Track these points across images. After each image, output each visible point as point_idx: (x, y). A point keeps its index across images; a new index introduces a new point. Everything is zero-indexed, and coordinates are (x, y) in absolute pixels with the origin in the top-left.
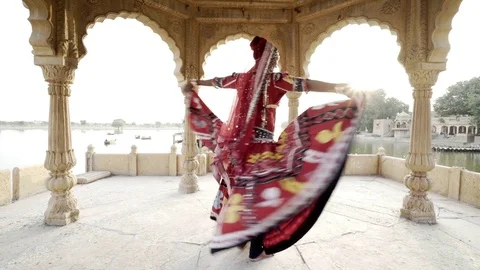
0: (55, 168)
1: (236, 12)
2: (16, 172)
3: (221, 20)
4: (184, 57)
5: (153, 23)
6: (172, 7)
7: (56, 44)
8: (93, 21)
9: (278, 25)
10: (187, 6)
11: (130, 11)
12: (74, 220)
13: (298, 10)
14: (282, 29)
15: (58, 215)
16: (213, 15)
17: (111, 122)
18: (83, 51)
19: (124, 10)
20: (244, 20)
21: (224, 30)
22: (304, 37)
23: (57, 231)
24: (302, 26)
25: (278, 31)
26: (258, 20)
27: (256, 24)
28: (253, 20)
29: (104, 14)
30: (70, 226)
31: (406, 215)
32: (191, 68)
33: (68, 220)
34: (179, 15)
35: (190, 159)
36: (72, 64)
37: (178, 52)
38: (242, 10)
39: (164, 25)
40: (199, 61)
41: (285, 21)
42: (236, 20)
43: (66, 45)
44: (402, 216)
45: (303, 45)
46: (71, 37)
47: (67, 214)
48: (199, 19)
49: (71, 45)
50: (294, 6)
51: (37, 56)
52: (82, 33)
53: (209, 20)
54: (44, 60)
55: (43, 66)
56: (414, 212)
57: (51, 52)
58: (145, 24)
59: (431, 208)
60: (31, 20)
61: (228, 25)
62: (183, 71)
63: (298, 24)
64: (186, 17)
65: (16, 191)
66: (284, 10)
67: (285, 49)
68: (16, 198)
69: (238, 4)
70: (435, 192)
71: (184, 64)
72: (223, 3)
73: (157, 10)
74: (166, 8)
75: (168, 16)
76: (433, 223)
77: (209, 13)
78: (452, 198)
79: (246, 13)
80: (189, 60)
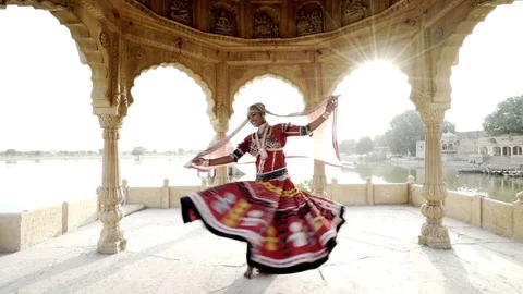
0: (108, 203)
1: (262, 55)
2: (65, 206)
3: (249, 62)
4: (216, 99)
5: (188, 69)
6: (205, 54)
7: (111, 96)
8: (139, 74)
9: (302, 65)
10: (218, 52)
11: (169, 62)
12: (123, 249)
13: (319, 52)
14: (305, 69)
15: (109, 244)
16: (241, 59)
17: (131, 150)
18: (131, 100)
19: (164, 62)
20: (270, 62)
21: (251, 71)
22: (325, 78)
23: (112, 258)
24: (324, 66)
25: (302, 71)
26: (283, 61)
27: (280, 65)
28: (278, 62)
29: (148, 67)
30: (120, 255)
31: (424, 242)
32: (222, 109)
33: (118, 249)
34: (211, 60)
36: (123, 112)
37: (210, 93)
38: (268, 53)
39: (198, 71)
40: (229, 100)
41: (308, 61)
42: (262, 62)
43: (119, 97)
44: (420, 243)
46: (122, 90)
47: (118, 243)
48: (229, 63)
49: (122, 97)
50: (316, 48)
51: (96, 107)
52: (131, 84)
53: (236, 63)
54: (101, 111)
55: (100, 116)
56: (430, 239)
57: (107, 103)
58: (181, 70)
59: (445, 235)
60: (93, 79)
61: (255, 67)
62: (215, 110)
63: (321, 64)
64: (217, 61)
65: (65, 224)
66: (306, 52)
67: (308, 87)
68: (65, 230)
69: (264, 48)
70: (461, 220)
71: (216, 103)
72: (251, 48)
73: (192, 58)
74: (199, 56)
75: (202, 62)
76: (448, 248)
77: (238, 56)
78: (475, 225)
79: (272, 55)
80: (220, 100)
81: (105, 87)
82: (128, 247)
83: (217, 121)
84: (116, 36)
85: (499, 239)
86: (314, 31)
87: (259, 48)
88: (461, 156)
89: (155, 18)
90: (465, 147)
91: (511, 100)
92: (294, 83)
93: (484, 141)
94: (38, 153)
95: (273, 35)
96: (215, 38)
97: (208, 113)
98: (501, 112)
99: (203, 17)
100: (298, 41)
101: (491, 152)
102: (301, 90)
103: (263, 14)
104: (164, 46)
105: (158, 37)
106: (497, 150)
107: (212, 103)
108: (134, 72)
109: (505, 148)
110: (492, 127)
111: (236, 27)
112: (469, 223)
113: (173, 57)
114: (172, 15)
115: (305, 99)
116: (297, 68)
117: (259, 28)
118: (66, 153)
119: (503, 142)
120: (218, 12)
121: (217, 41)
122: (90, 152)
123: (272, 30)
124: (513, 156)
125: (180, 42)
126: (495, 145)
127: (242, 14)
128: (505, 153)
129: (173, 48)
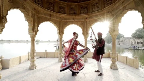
1: (72, 19)
2: (20, 57)
3: (68, 21)
4: (59, 30)
6: (57, 18)
7: (33, 30)
8: (40, 24)
9: (82, 22)
10: (60, 18)
11: (48, 21)
12: (35, 68)
13: (86, 18)
15: (32, 67)
16: (66, 20)
18: (38, 31)
20: (74, 21)
21: (69, 23)
22: (88, 25)
23: (33, 71)
24: (87, 22)
25: (82, 23)
26: (77, 21)
29: (42, 22)
30: (35, 70)
31: (111, 68)
33: (34, 68)
34: (58, 20)
35: (61, 54)
36: (36, 34)
37: (58, 28)
38: (73, 18)
39: (55, 23)
40: (63, 30)
41: (83, 21)
42: (72, 21)
44: (110, 68)
45: (88, 27)
46: (36, 28)
47: (34, 67)
48: (63, 21)
49: (36, 30)
50: (85, 17)
52: (38, 27)
53: (65, 21)
54: (30, 33)
55: (30, 35)
56: (112, 67)
57: (32, 32)
59: (116, 66)
61: (70, 22)
62: (59, 33)
63: (87, 21)
64: (60, 20)
65: (20, 61)
66: (83, 18)
67: (83, 27)
68: (20, 63)
69: (72, 17)
70: (122, 62)
71: (60, 31)
72: (69, 17)
73: (53, 19)
74: (55, 19)
75: (56, 20)
76: (117, 69)
77: (65, 19)
78: (125, 64)
79: (74, 19)
80: (61, 30)
81: (32, 28)
82: (37, 68)
83: (60, 36)
84: (35, 15)
85: (130, 67)
86: (85, 13)
87: (71, 17)
88: (126, 44)
89: (44, 10)
90: (127, 41)
91: (139, 29)
92: (80, 26)
93: (132, 40)
94: (9, 41)
95: (75, 14)
96: (59, 14)
97: (57, 33)
98: (136, 32)
99: (56, 9)
100: (81, 15)
101: (133, 43)
102: (81, 28)
103: (72, 8)
104: (47, 17)
105: (45, 14)
106: (135, 42)
107: (59, 31)
108: (39, 23)
109: (137, 42)
110: (134, 36)
111: (65, 11)
112: (123, 63)
113: (49, 19)
114: (49, 9)
115: (82, 30)
116: (81, 22)
117: (71, 12)
118: (17, 41)
119: (137, 40)
120: (60, 7)
121: (60, 15)
122: (24, 41)
123: (74, 12)
124: (139, 44)
125: (51, 16)
126: (134, 41)
127: (67, 8)
128: (137, 43)
129: (49, 17)
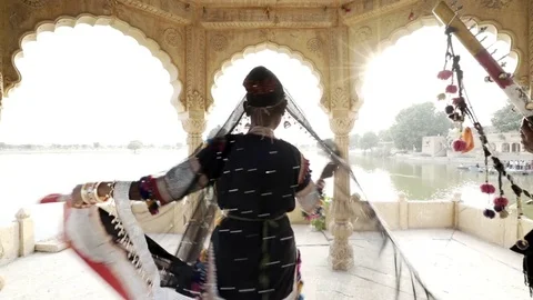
1: (259, 13)
3: (236, 24)
4: (184, 79)
5: (137, 31)
9: (317, 29)
10: (188, 6)
11: (97, 14)
13: (346, 8)
14: (323, 36)
16: (225, 19)
18: (15, 77)
19: (87, 12)
20: (269, 24)
21: (240, 39)
22: (355, 46)
24: (352, 31)
25: (318, 38)
26: (288, 24)
27: (285, 29)
28: (282, 24)
32: (194, 96)
34: (176, 18)
37: (175, 72)
38: (267, 9)
40: (206, 83)
41: (328, 24)
42: (257, 25)
48: (206, 25)
50: (340, 2)
53: (219, 25)
58: (125, 33)
61: (246, 31)
62: (183, 99)
63: (347, 28)
64: (187, 22)
66: (325, 8)
67: (327, 64)
72: (241, 1)
73: (140, 11)
74: (155, 10)
75: (159, 20)
77: (220, 15)
79: (272, 14)
80: (191, 84)
83: (187, 114)
87: (253, 1)
92: (305, 58)
101: (499, 148)
102: (316, 68)
106: (507, 147)
107: (179, 87)
109: (513, 145)
110: (500, 123)
115: (322, 82)
116: (311, 35)
119: (512, 138)
126: (503, 142)
128: (513, 150)
